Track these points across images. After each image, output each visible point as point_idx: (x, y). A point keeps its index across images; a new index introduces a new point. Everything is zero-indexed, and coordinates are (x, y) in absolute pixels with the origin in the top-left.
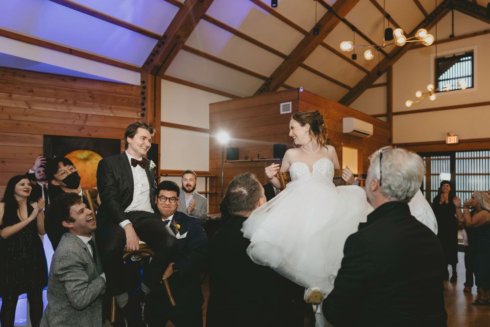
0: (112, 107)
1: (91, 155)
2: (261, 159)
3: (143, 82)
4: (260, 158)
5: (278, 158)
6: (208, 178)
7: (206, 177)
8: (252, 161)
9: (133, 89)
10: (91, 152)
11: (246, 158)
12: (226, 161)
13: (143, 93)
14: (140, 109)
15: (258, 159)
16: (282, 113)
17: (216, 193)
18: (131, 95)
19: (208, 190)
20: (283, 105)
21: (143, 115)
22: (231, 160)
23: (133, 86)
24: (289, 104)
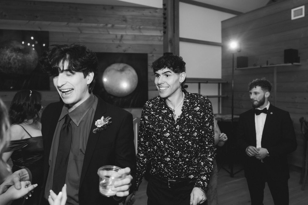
0: (141, 27)
1: (125, 67)
2: (271, 65)
3: (164, 5)
4: (269, 64)
5: (289, 63)
6: (221, 85)
7: (219, 84)
8: (261, 67)
9: (157, 12)
10: (125, 65)
11: (255, 65)
12: (236, 69)
13: (164, 14)
14: (162, 28)
15: (267, 65)
16: (293, 18)
17: (227, 97)
18: (155, 16)
19: (221, 94)
20: (295, 11)
21: (164, 33)
22: (241, 67)
23: (156, 9)
24: (302, 9)
